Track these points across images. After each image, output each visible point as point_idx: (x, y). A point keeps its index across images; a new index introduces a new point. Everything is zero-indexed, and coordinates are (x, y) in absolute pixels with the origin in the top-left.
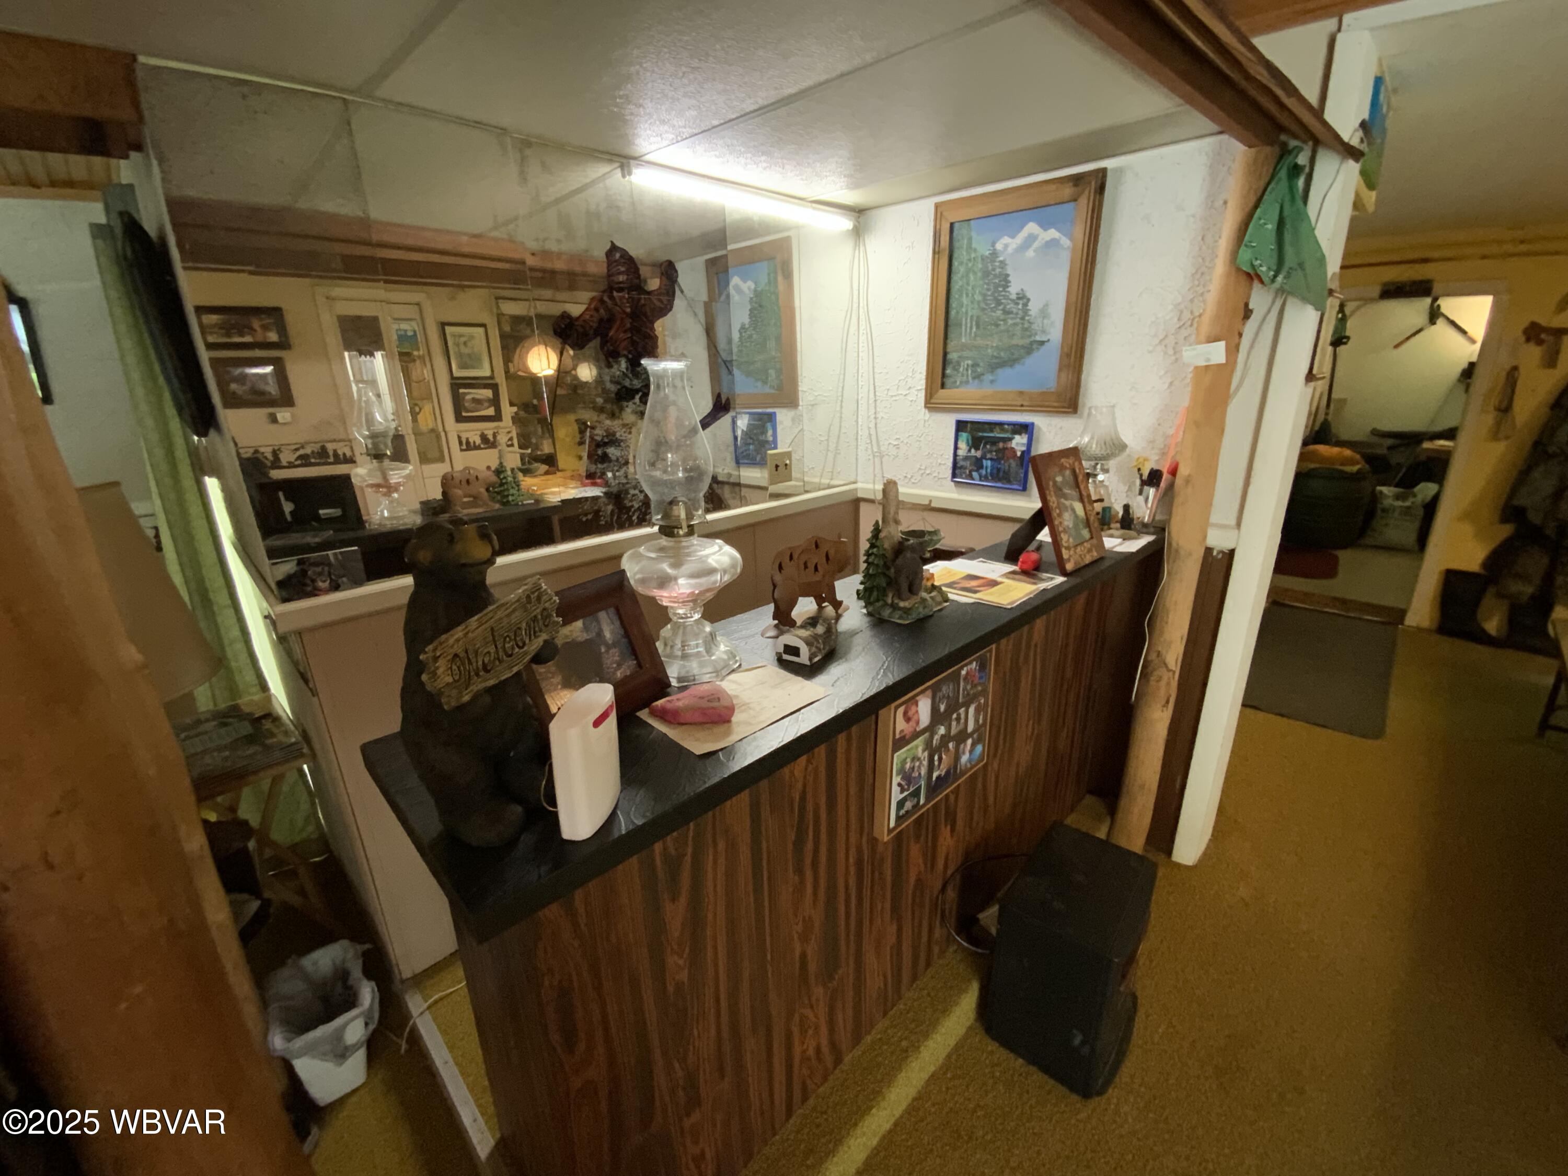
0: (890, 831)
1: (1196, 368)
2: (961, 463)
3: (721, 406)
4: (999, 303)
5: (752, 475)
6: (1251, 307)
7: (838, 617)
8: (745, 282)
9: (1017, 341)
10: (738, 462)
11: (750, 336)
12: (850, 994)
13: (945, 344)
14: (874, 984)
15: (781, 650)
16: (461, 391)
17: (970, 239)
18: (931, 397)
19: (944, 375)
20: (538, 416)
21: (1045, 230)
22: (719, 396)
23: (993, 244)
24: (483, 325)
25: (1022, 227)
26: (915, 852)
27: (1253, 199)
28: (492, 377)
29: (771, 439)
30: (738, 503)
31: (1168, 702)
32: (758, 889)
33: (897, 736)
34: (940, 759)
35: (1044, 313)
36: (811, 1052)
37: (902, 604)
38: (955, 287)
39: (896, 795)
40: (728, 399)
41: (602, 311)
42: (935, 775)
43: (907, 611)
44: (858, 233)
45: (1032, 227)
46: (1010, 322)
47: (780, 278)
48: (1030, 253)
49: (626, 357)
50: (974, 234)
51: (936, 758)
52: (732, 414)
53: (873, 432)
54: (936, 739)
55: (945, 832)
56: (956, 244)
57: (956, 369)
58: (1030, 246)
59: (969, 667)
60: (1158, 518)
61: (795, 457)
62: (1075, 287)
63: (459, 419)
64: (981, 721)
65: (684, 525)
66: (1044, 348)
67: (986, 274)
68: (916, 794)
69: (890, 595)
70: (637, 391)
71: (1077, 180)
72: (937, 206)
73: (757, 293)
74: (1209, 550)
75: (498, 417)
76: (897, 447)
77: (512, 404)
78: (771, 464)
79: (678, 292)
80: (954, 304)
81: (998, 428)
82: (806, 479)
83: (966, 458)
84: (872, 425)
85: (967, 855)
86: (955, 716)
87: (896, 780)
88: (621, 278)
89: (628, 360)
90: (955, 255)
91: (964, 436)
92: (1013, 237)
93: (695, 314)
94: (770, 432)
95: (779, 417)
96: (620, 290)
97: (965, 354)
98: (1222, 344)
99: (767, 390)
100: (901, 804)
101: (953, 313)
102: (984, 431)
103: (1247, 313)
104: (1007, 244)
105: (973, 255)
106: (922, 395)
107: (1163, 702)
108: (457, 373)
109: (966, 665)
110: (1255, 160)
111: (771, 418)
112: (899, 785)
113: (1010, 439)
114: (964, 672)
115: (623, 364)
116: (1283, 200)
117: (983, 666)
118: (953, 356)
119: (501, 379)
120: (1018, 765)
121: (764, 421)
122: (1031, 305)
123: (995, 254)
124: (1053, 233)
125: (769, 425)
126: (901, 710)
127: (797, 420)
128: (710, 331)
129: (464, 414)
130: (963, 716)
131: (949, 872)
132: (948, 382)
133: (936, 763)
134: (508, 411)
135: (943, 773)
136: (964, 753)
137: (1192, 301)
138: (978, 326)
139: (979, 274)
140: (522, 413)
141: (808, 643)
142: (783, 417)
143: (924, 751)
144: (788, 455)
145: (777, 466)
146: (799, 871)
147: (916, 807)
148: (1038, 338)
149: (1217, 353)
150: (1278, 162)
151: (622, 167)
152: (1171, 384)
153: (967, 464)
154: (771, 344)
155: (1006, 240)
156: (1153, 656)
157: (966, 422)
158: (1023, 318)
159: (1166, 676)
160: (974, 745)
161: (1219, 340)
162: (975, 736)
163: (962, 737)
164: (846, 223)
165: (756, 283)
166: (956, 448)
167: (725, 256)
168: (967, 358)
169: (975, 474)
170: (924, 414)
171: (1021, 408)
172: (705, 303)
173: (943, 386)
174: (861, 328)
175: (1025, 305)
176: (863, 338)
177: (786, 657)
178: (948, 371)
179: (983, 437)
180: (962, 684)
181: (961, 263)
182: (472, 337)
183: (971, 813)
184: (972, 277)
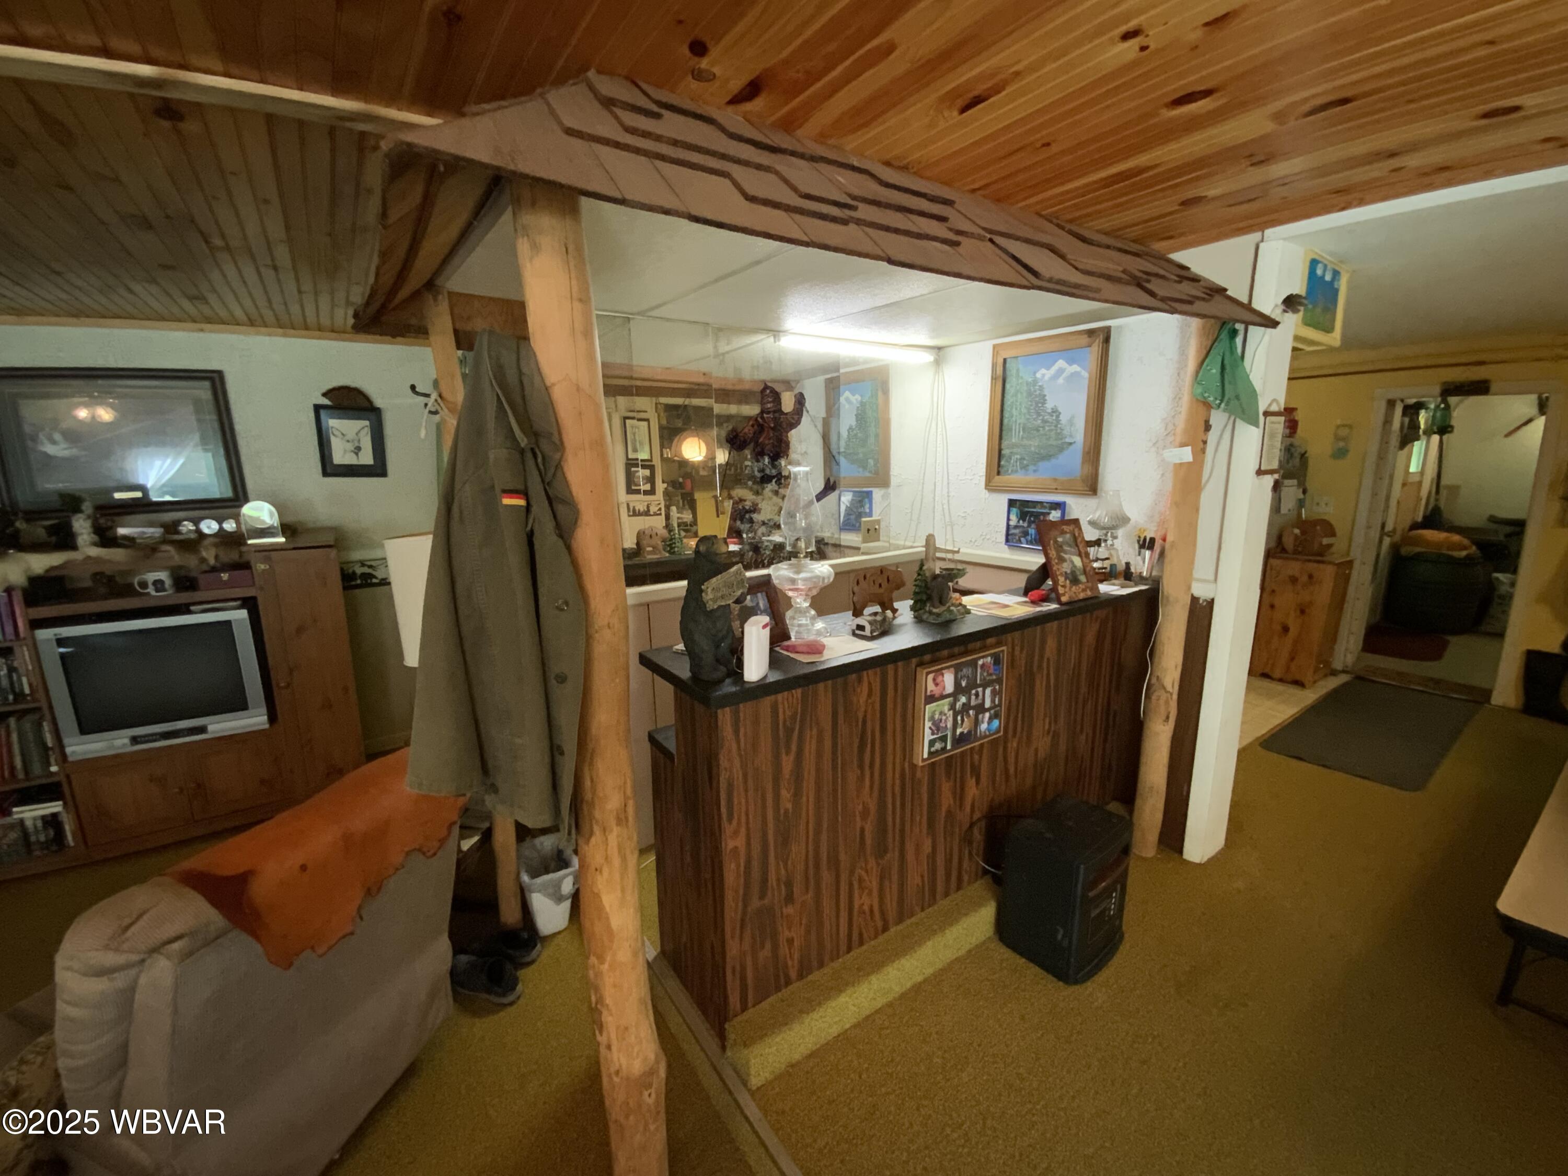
0: (924, 760)
1: (1175, 464)
2: (1012, 531)
3: (830, 487)
4: (1039, 414)
5: (850, 538)
6: (1211, 423)
7: (894, 618)
8: (854, 395)
9: (1052, 442)
10: (841, 529)
11: (856, 435)
12: (895, 878)
13: (1000, 444)
14: (914, 879)
15: (855, 627)
16: (633, 469)
17: (1018, 370)
18: (990, 482)
19: (999, 465)
20: (684, 491)
21: (1070, 365)
22: (829, 479)
23: (1035, 373)
24: (647, 420)
25: (1054, 364)
26: (946, 788)
27: (1205, 352)
28: (651, 461)
29: (867, 510)
30: (838, 555)
31: (1168, 718)
32: (834, 767)
33: (929, 693)
34: (963, 720)
35: (1071, 422)
36: (866, 908)
37: (935, 610)
38: (1008, 402)
39: (928, 736)
40: (835, 482)
41: (756, 427)
42: (959, 731)
43: (938, 615)
44: (938, 363)
45: (1061, 363)
46: (1047, 428)
47: (880, 393)
48: (1061, 381)
49: (769, 455)
50: (1021, 367)
51: (959, 718)
52: (836, 493)
53: (946, 506)
54: (958, 705)
55: (971, 782)
56: (1008, 373)
57: (1008, 461)
58: (1060, 376)
59: (985, 660)
60: (1154, 573)
61: (883, 525)
62: (1091, 406)
63: (630, 491)
64: (997, 702)
65: (804, 551)
66: (1071, 448)
67: (1030, 394)
68: (943, 739)
69: (928, 605)
70: (774, 477)
71: (1091, 333)
72: (995, 347)
73: (863, 404)
74: (1194, 600)
75: (652, 492)
76: (964, 518)
77: (663, 482)
78: (864, 528)
79: (805, 413)
80: (1006, 415)
81: (1039, 506)
82: (891, 541)
83: (1016, 527)
84: (945, 501)
85: (991, 808)
86: (974, 692)
87: (928, 724)
88: (769, 405)
89: (770, 457)
90: (1008, 381)
91: (1014, 511)
92: (1048, 368)
93: (816, 426)
94: (867, 506)
95: (874, 495)
96: (768, 413)
97: (1015, 450)
98: (1189, 448)
99: (867, 474)
100: (932, 743)
101: (1005, 421)
102: (1028, 507)
103: (1208, 427)
104: (1044, 374)
105: (1020, 381)
106: (983, 479)
107: (1164, 718)
108: (630, 457)
109: (983, 657)
110: (1204, 328)
111: (869, 495)
112: (930, 728)
113: (1049, 514)
114: (980, 662)
115: (767, 460)
116: (1224, 354)
117: (997, 660)
118: (1005, 452)
119: (657, 462)
120: (1036, 750)
121: (863, 499)
122: (1061, 417)
123: (1035, 381)
124: (1075, 368)
125: (866, 500)
126: (931, 677)
127: (886, 497)
128: (826, 438)
129: (633, 488)
130: (981, 694)
131: (976, 817)
132: (1002, 470)
133: (960, 722)
134: (660, 487)
135: (966, 731)
136: (983, 722)
137: (1174, 417)
138: (1024, 429)
139: (1025, 394)
140: (670, 488)
141: (870, 623)
142: (877, 494)
143: (949, 710)
144: (878, 522)
145: (868, 530)
146: (861, 766)
147: (944, 749)
148: (1067, 440)
149: (1186, 454)
150: (1221, 328)
151: (775, 337)
152: (1163, 475)
153: (1017, 531)
154: (872, 440)
155: (1043, 371)
156: (1154, 681)
157: (1016, 500)
158: (1056, 426)
159: (1164, 696)
160: (991, 719)
161: (1187, 445)
162: (992, 712)
163: (980, 709)
164: (929, 357)
165: (862, 396)
166: (1008, 519)
167: (839, 377)
168: (1017, 454)
169: (1022, 539)
170: (985, 494)
171: (1056, 491)
172: (824, 419)
173: (999, 473)
174: (939, 430)
175: (1058, 416)
176: (939, 437)
177: (858, 632)
178: (1002, 463)
179: (1028, 512)
180: (979, 670)
181: (1012, 386)
182: (638, 427)
183: (995, 775)
184: (1019, 395)
